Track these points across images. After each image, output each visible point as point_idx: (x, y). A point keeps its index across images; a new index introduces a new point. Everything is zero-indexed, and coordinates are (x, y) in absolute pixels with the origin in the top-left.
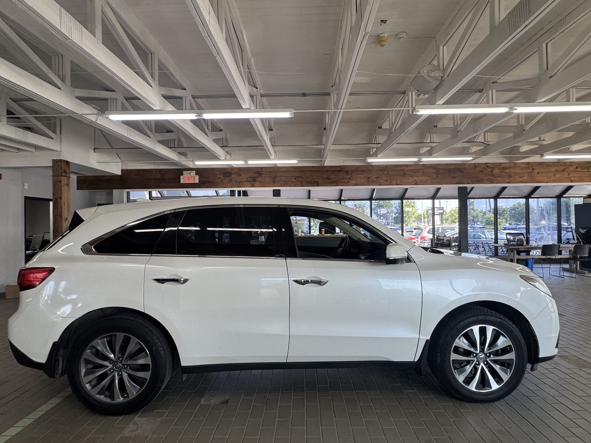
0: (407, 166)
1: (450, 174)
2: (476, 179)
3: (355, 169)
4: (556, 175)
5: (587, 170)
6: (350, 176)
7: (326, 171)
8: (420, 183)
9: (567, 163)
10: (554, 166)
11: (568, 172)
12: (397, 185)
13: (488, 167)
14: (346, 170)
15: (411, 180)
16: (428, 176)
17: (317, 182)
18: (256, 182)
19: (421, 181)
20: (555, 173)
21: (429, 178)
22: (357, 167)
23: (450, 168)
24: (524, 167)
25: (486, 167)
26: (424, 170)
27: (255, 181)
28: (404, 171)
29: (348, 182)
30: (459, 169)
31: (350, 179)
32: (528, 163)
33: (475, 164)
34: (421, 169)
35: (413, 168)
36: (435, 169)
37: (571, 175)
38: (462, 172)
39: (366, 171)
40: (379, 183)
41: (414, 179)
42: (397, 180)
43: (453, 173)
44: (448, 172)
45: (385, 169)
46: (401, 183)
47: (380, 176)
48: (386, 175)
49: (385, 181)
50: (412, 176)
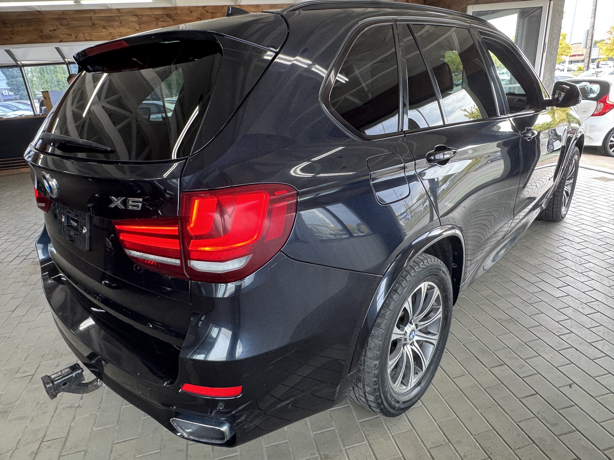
3: (17, 18)
6: (11, 29)
13: (207, 12)
14: (2, 20)
15: (104, 32)
16: (128, 27)
19: (119, 34)
22: (18, 14)
25: (205, 12)
26: (120, 18)
28: (91, 19)
29: (10, 38)
30: (169, 16)
31: (13, 34)
33: (189, 7)
34: (115, 16)
35: (103, 15)
36: (137, 16)
39: (34, 20)
40: (59, 39)
41: (109, 31)
42: (84, 34)
43: (162, 21)
44: (155, 19)
45: (62, 16)
46: (91, 38)
47: (58, 28)
48: (66, 26)
49: (68, 36)
50: (107, 28)
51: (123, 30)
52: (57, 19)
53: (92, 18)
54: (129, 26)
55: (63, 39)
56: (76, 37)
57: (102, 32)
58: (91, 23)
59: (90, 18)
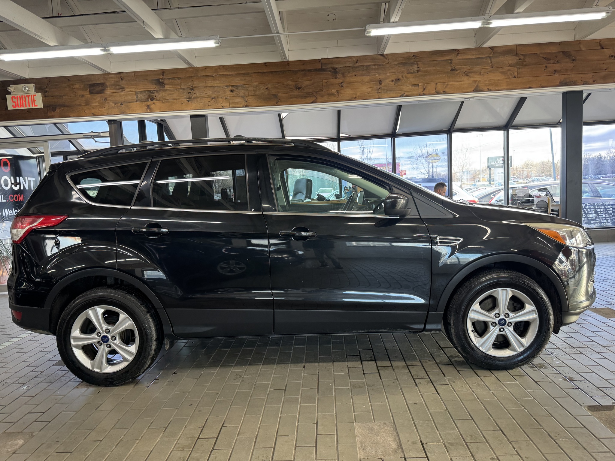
0: (457, 52)
1: (548, 65)
2: (603, 74)
3: (351, 65)
6: (341, 81)
7: (294, 71)
8: (486, 88)
12: (438, 93)
14: (333, 68)
15: (466, 81)
16: (501, 72)
17: (276, 96)
18: (154, 102)
19: (487, 82)
22: (355, 60)
23: (548, 51)
26: (493, 60)
27: (152, 99)
29: (338, 92)
30: (566, 54)
31: (342, 86)
33: (601, 40)
34: (486, 57)
35: (469, 57)
36: (516, 55)
38: (574, 60)
39: (374, 67)
40: (400, 92)
41: (472, 79)
42: (437, 83)
43: (553, 63)
44: (544, 60)
45: (412, 61)
46: (445, 90)
47: (403, 77)
48: (414, 74)
49: (413, 87)
50: (468, 74)
51: (495, 77)
53: (453, 62)
54: (505, 70)
55: (405, 92)
57: (463, 81)
58: (450, 68)
59: (450, 62)
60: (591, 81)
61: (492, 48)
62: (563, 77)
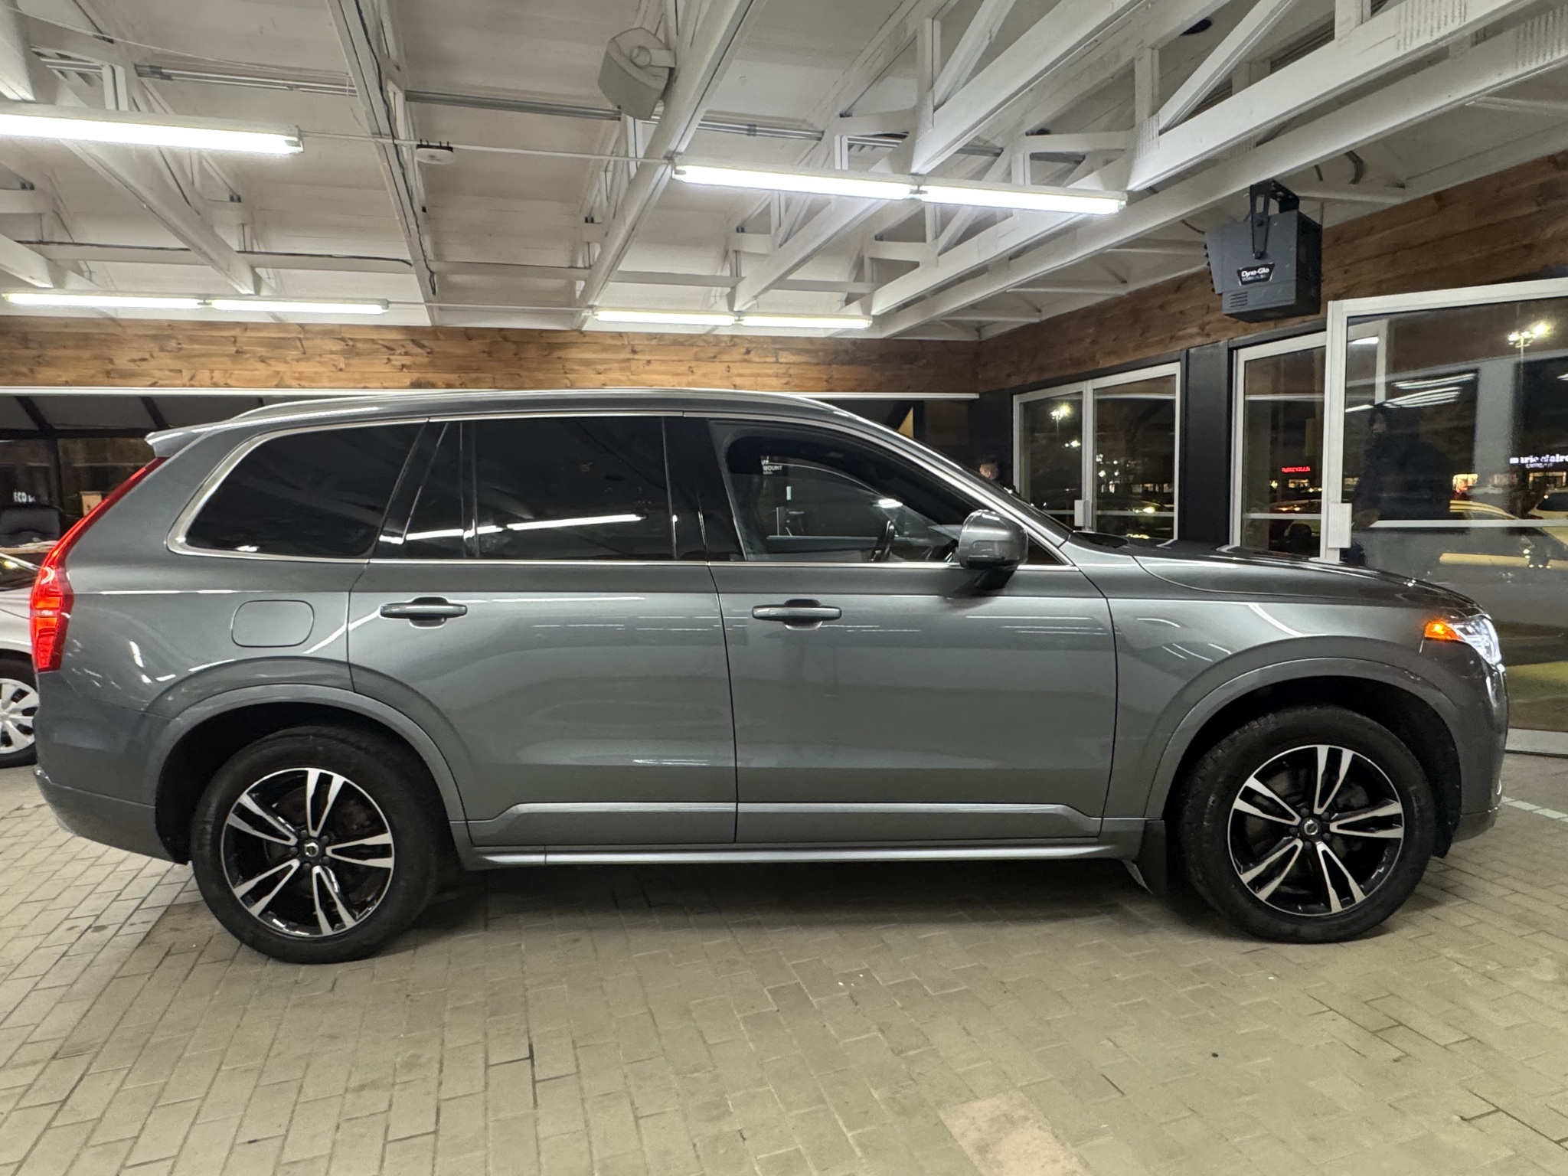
0: (245, 326)
1: (391, 357)
2: (474, 376)
3: (55, 329)
4: (695, 370)
5: (773, 359)
6: (37, 353)
8: (295, 383)
9: (725, 339)
10: (691, 345)
11: (726, 364)
12: (216, 385)
13: (506, 339)
14: (20, 332)
15: (262, 371)
16: (319, 362)
19: (297, 375)
20: (693, 364)
21: (322, 369)
24: (610, 345)
25: (500, 339)
26: (305, 342)
28: (235, 342)
29: (32, 371)
31: (39, 363)
32: (620, 335)
33: (467, 329)
34: (293, 338)
35: (265, 335)
36: (342, 339)
37: (733, 371)
38: (429, 353)
39: (97, 337)
40: (149, 378)
41: (272, 369)
42: (212, 371)
43: (400, 354)
44: (385, 350)
45: (169, 332)
46: (228, 382)
47: (152, 356)
48: (172, 354)
49: (172, 374)
50: (269, 362)
51: (307, 368)
52: (155, 338)
53: (238, 340)
54: (322, 359)
55: (161, 379)
56: (192, 378)
57: (256, 370)
58: (235, 349)
59: (233, 339)
60: (457, 384)
61: (302, 326)
62: (415, 376)
